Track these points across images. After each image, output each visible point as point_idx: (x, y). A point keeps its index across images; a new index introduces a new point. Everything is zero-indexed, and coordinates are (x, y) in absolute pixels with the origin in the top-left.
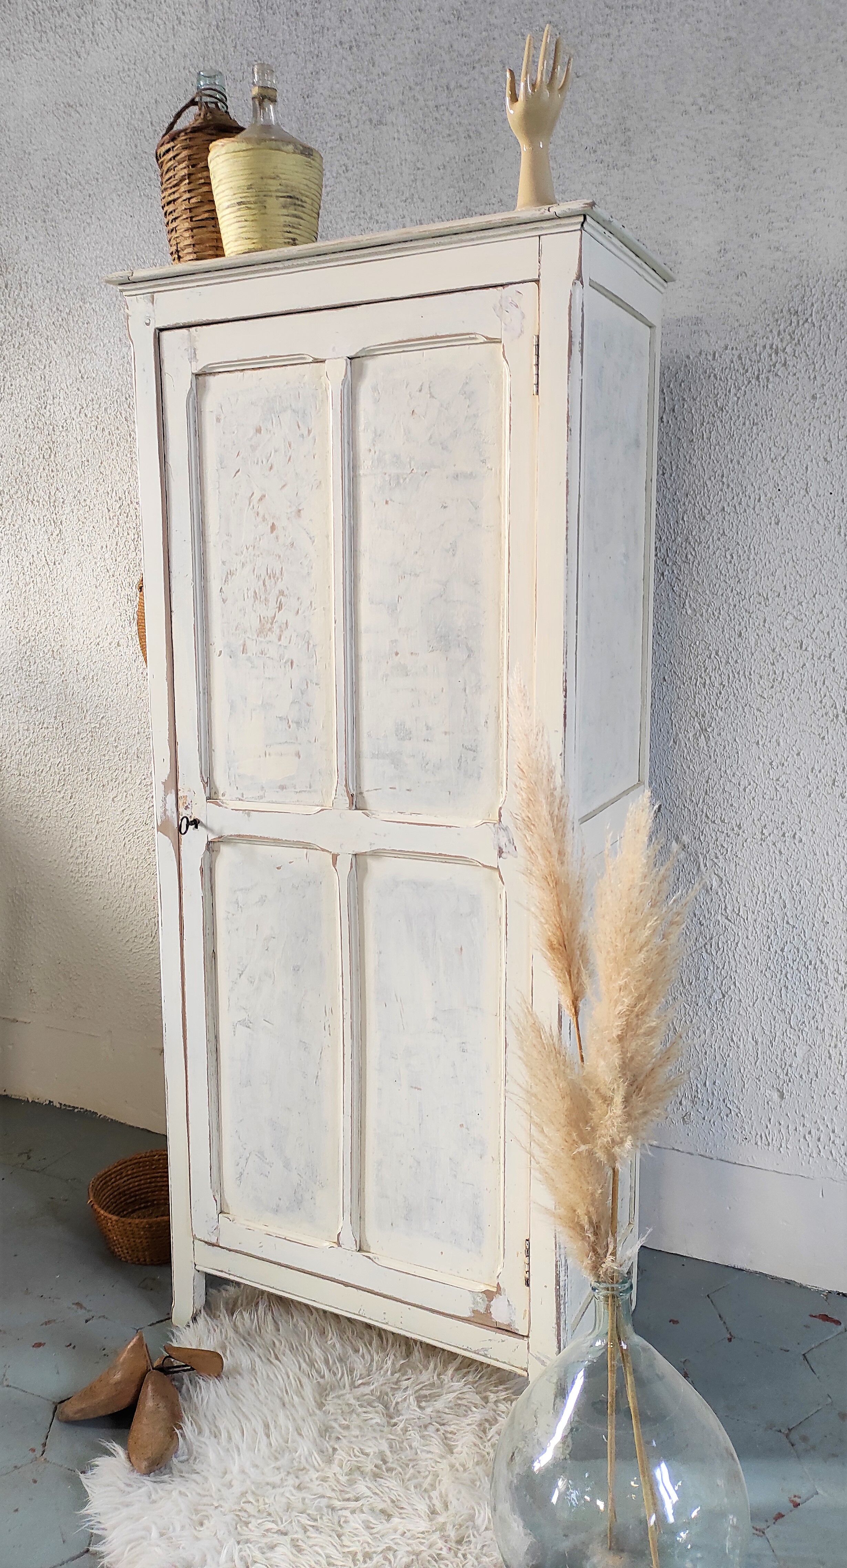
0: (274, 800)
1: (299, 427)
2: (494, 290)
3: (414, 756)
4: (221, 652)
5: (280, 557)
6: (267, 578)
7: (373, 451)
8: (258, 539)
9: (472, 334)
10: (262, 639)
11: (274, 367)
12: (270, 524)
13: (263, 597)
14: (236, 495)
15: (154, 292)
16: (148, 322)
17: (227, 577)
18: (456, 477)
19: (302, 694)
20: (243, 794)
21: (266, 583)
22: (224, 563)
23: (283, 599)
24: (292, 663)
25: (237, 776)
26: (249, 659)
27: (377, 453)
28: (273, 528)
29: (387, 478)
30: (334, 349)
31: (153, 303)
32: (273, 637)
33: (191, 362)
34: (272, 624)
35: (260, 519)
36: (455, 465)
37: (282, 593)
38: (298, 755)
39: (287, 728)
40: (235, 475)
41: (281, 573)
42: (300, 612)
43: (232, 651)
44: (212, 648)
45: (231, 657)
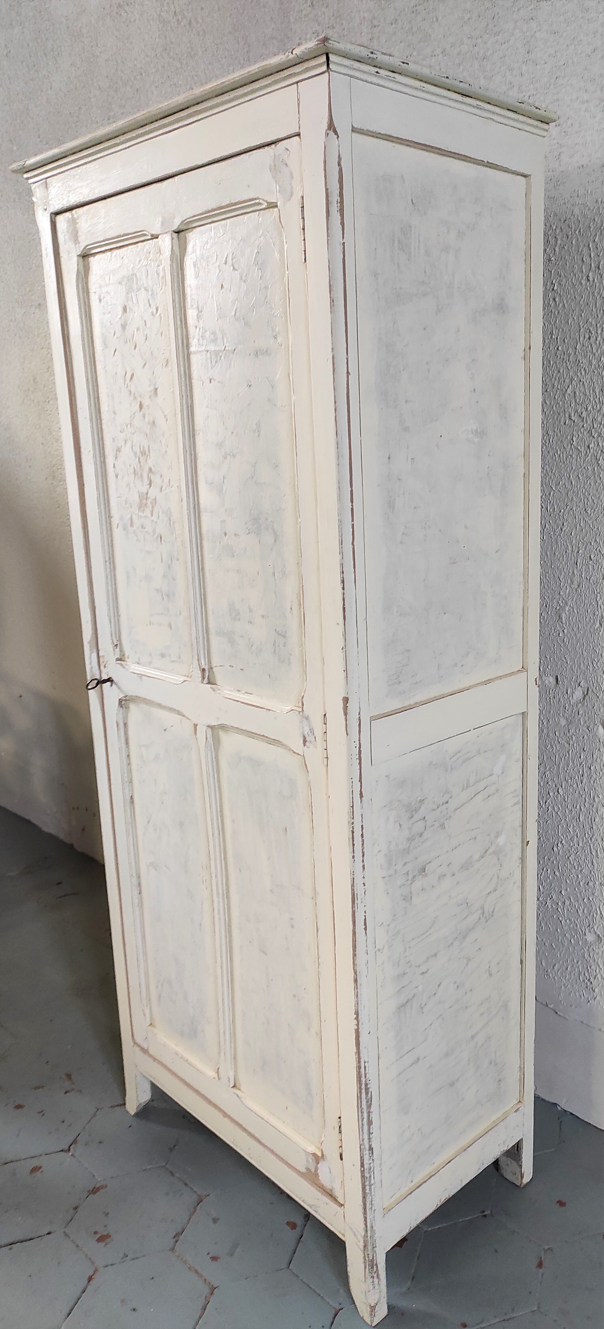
0: (158, 667)
1: (150, 305)
2: (270, 148)
3: (243, 637)
4: (118, 526)
5: (147, 435)
6: (141, 455)
7: (198, 328)
8: (133, 417)
9: (255, 200)
10: (142, 514)
12: (139, 403)
13: (140, 474)
14: (116, 373)
15: (47, 178)
16: (46, 207)
17: (116, 453)
18: (257, 353)
19: (169, 568)
20: (139, 658)
21: (141, 461)
22: (114, 440)
23: (152, 476)
24: (161, 538)
25: (134, 641)
26: (135, 532)
27: (201, 330)
29: (209, 355)
30: (163, 223)
31: (47, 189)
32: (148, 512)
33: (75, 245)
34: (146, 500)
35: (132, 398)
36: (255, 342)
37: (150, 470)
38: (170, 626)
39: (162, 600)
40: (114, 355)
41: (149, 451)
42: (163, 489)
43: (124, 524)
44: (112, 521)
45: (124, 530)
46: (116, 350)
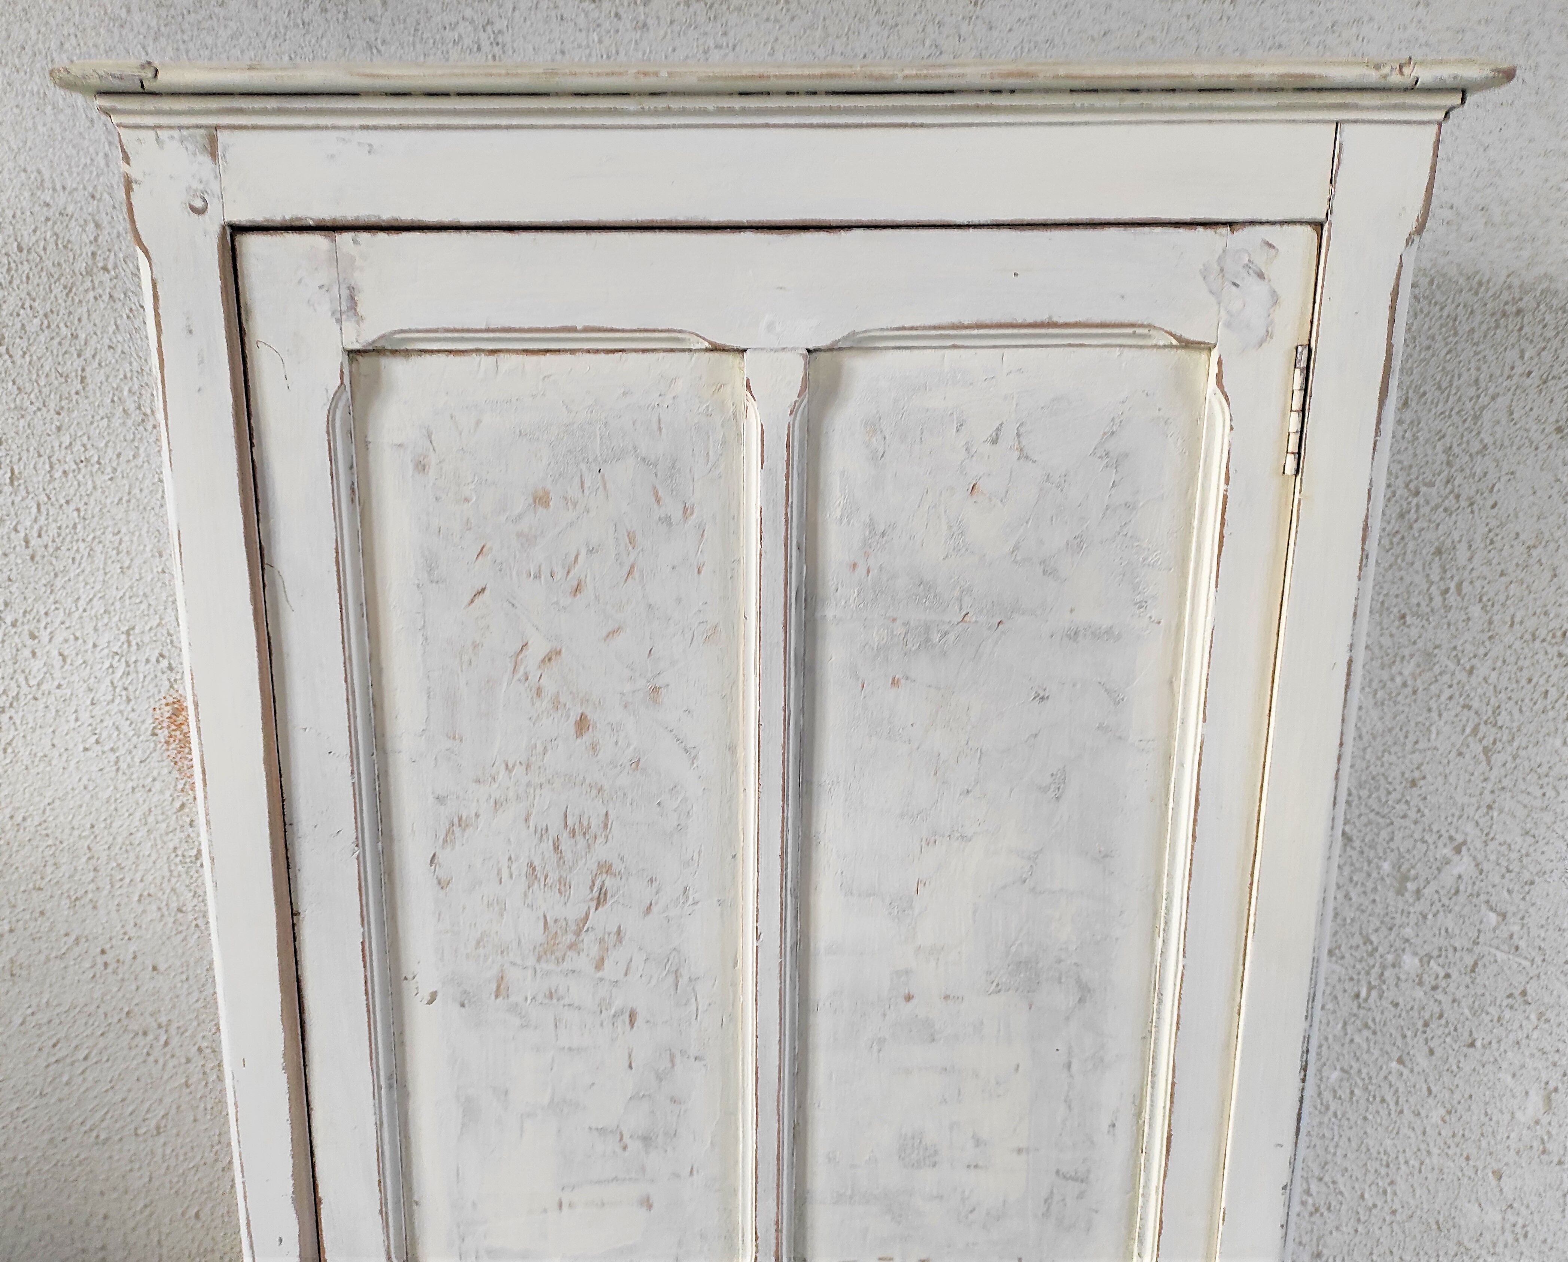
1: (658, 500)
2: (1209, 232)
3: (942, 1197)
4: (433, 997)
5: (600, 790)
6: (565, 834)
7: (861, 570)
8: (540, 748)
9: (1141, 326)
10: (552, 966)
12: (574, 716)
13: (553, 877)
14: (475, 646)
15: (217, 128)
16: (199, 204)
17: (449, 832)
18: (1074, 635)
19: (659, 1079)
21: (563, 847)
22: (440, 800)
23: (610, 883)
24: (632, 1017)
26: (514, 1009)
27: (874, 573)
28: (582, 725)
29: (900, 630)
30: (770, 327)
31: (214, 155)
32: (583, 962)
33: (339, 321)
34: (578, 933)
35: (545, 704)
36: (1071, 611)
37: (605, 868)
38: (647, 1203)
39: (619, 1150)
40: (472, 601)
41: (606, 825)
42: (655, 909)
43: (465, 992)
44: (409, 988)
45: (463, 1005)
46: (483, 590)
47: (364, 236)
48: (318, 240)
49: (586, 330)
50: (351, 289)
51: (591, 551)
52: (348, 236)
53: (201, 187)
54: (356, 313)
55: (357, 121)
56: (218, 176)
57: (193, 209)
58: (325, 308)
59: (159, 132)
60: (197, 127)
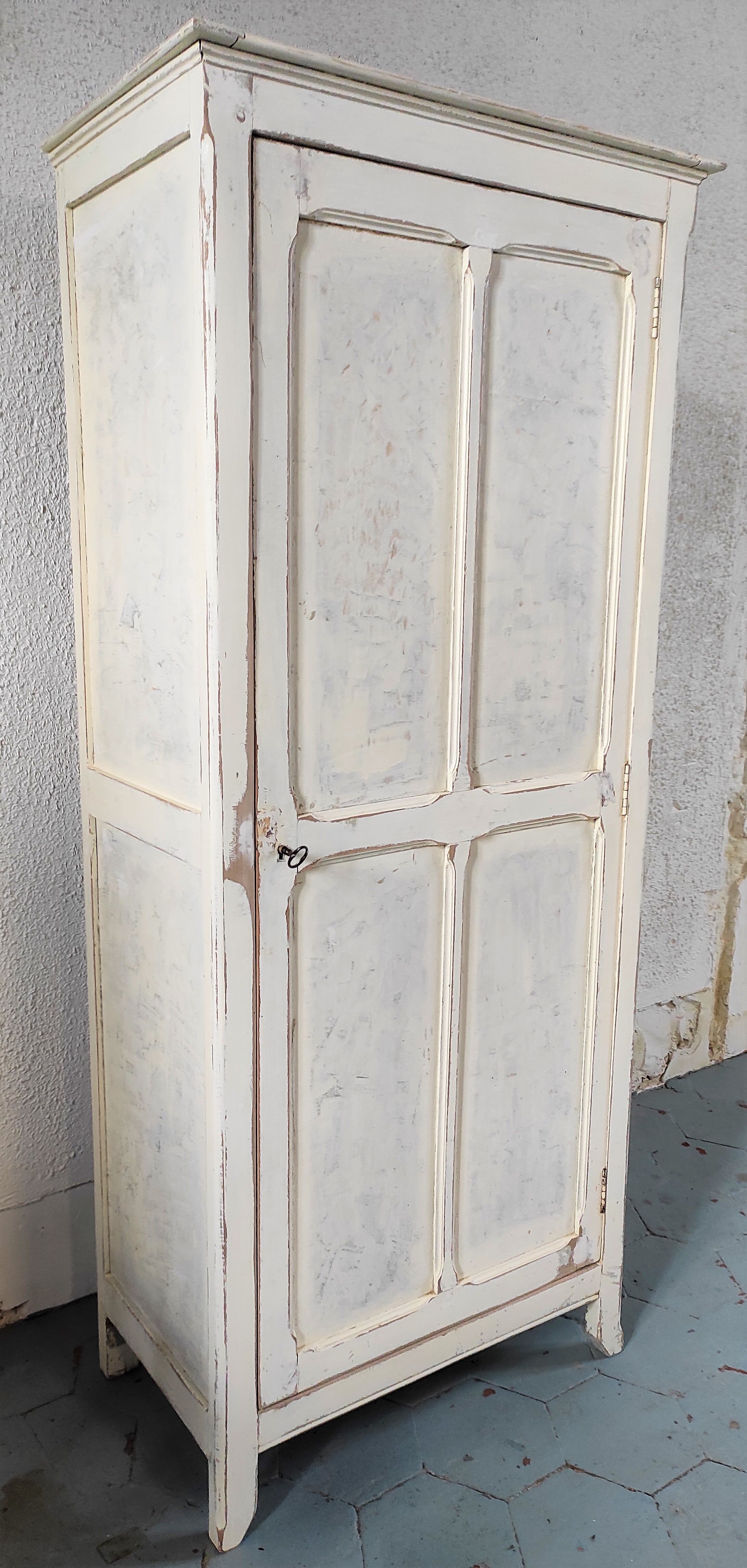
0: (377, 799)
1: (426, 323)
2: (629, 219)
3: (532, 716)
4: (313, 613)
5: (396, 487)
6: (379, 514)
7: (506, 371)
8: (370, 462)
9: (609, 260)
10: (370, 593)
11: (401, 236)
12: (385, 445)
13: (373, 539)
14: (343, 399)
15: (256, 75)
16: (241, 116)
17: (326, 511)
18: (582, 411)
19: (416, 660)
20: (338, 799)
21: (378, 521)
22: (322, 491)
23: (398, 542)
24: (405, 622)
25: (331, 778)
26: (352, 621)
27: (512, 372)
29: (521, 403)
30: (480, 236)
31: (251, 89)
32: (385, 590)
33: (299, 198)
34: (382, 574)
35: (373, 435)
36: (582, 398)
37: (396, 533)
38: (408, 736)
39: (397, 705)
40: (343, 373)
41: (397, 508)
42: (418, 558)
43: (329, 611)
44: (302, 609)
45: (327, 620)
46: (348, 366)
47: (314, 151)
48: (291, 148)
49: (407, 223)
50: (306, 180)
51: (397, 349)
52: (306, 150)
53: (243, 106)
54: (306, 195)
55: (321, 87)
56: (252, 102)
57: (238, 118)
58: (292, 190)
59: (225, 70)
60: (245, 72)
